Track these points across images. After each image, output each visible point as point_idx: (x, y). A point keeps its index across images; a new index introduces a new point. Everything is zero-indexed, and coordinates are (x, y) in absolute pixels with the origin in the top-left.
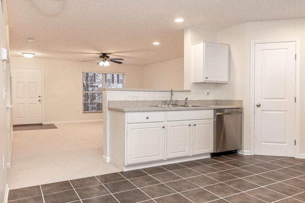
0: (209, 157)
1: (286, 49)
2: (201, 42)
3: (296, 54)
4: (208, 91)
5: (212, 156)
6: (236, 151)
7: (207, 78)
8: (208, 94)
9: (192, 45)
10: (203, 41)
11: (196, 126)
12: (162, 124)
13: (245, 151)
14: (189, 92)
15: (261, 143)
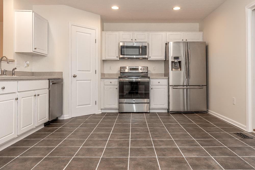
0: (43, 127)
1: (91, 34)
2: (30, 11)
3: (96, 40)
4: (28, 63)
5: (45, 126)
6: (57, 118)
7: (36, 49)
8: (28, 65)
9: (15, 11)
10: (32, 11)
11: (40, 95)
12: (15, 96)
13: (65, 116)
14: (13, 63)
15: (76, 107)
